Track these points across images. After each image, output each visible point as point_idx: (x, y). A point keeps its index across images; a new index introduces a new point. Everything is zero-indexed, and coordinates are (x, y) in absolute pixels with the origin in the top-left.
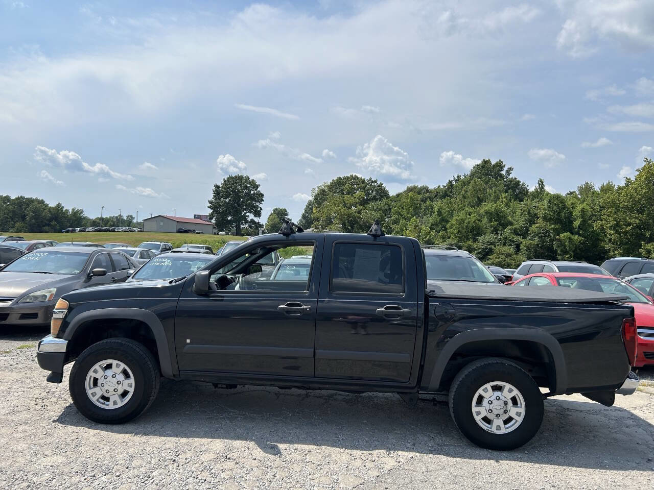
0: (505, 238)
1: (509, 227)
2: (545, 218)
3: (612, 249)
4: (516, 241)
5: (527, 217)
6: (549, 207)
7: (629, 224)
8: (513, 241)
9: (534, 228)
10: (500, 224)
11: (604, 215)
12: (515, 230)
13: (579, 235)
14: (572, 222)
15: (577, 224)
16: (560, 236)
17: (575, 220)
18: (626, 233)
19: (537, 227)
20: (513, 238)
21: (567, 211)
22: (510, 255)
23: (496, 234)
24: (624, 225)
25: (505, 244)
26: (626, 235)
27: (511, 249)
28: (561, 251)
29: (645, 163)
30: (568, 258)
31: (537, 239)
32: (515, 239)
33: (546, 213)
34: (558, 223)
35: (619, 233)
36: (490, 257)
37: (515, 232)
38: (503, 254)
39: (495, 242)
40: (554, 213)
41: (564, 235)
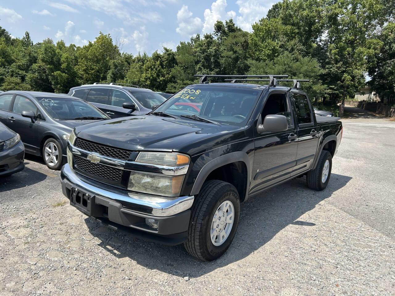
0: (12, 71)
1: (14, 64)
2: (43, 60)
3: (83, 82)
4: (21, 74)
5: (28, 58)
6: (45, 53)
7: (93, 69)
8: (19, 74)
9: (35, 66)
10: (6, 61)
11: (80, 62)
12: (19, 66)
13: (66, 73)
14: (60, 65)
15: (64, 66)
16: (54, 73)
17: (62, 63)
18: (92, 74)
19: (37, 66)
20: (19, 72)
21: (57, 57)
22: (19, 84)
23: (4, 67)
24: (90, 69)
25: (12, 76)
26: (92, 75)
27: (18, 80)
28: (54, 83)
29: (100, 35)
30: (59, 87)
31: (37, 74)
32: (20, 73)
33: (43, 57)
34: (52, 64)
35: (88, 74)
36: (2, 84)
37: (19, 67)
38: (12, 83)
39: (4, 74)
40: (49, 58)
41: (56, 73)
